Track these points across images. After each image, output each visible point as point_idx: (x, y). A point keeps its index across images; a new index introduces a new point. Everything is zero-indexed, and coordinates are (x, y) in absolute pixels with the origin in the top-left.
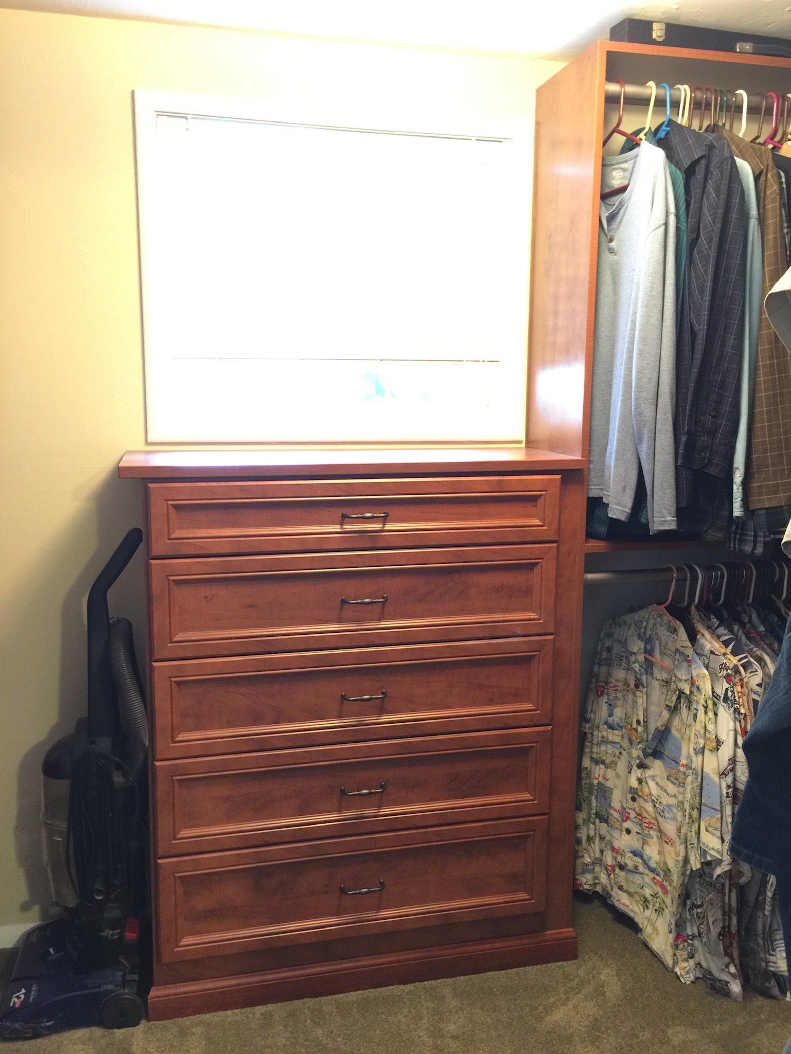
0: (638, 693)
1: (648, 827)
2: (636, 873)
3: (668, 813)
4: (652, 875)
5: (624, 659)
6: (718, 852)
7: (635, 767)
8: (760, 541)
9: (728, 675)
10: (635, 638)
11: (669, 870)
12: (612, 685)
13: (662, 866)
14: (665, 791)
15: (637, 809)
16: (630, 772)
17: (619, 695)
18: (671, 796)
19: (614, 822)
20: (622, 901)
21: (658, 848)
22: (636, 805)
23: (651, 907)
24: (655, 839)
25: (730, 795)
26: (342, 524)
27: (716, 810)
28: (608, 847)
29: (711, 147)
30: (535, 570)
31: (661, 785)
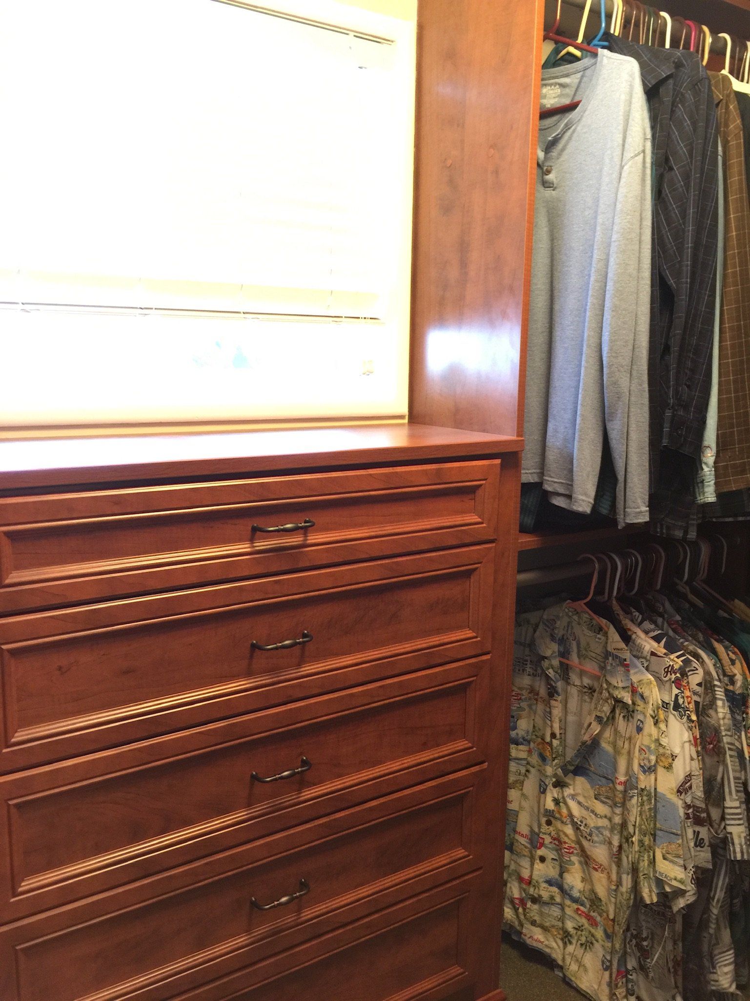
0: (553, 703)
1: (569, 853)
2: (552, 904)
3: (597, 836)
4: (575, 906)
5: (528, 663)
6: (681, 882)
7: (550, 787)
8: (693, 525)
9: (677, 679)
10: (548, 640)
11: (600, 899)
12: (514, 693)
13: (587, 894)
14: (593, 812)
15: (553, 833)
16: (544, 792)
17: (524, 704)
18: (601, 817)
19: (521, 849)
20: (536, 937)
21: (581, 874)
22: (551, 828)
23: (574, 941)
24: (577, 865)
25: (691, 816)
26: (252, 540)
27: (677, 835)
28: (514, 878)
29: (678, 65)
30: (472, 577)
31: (586, 804)
